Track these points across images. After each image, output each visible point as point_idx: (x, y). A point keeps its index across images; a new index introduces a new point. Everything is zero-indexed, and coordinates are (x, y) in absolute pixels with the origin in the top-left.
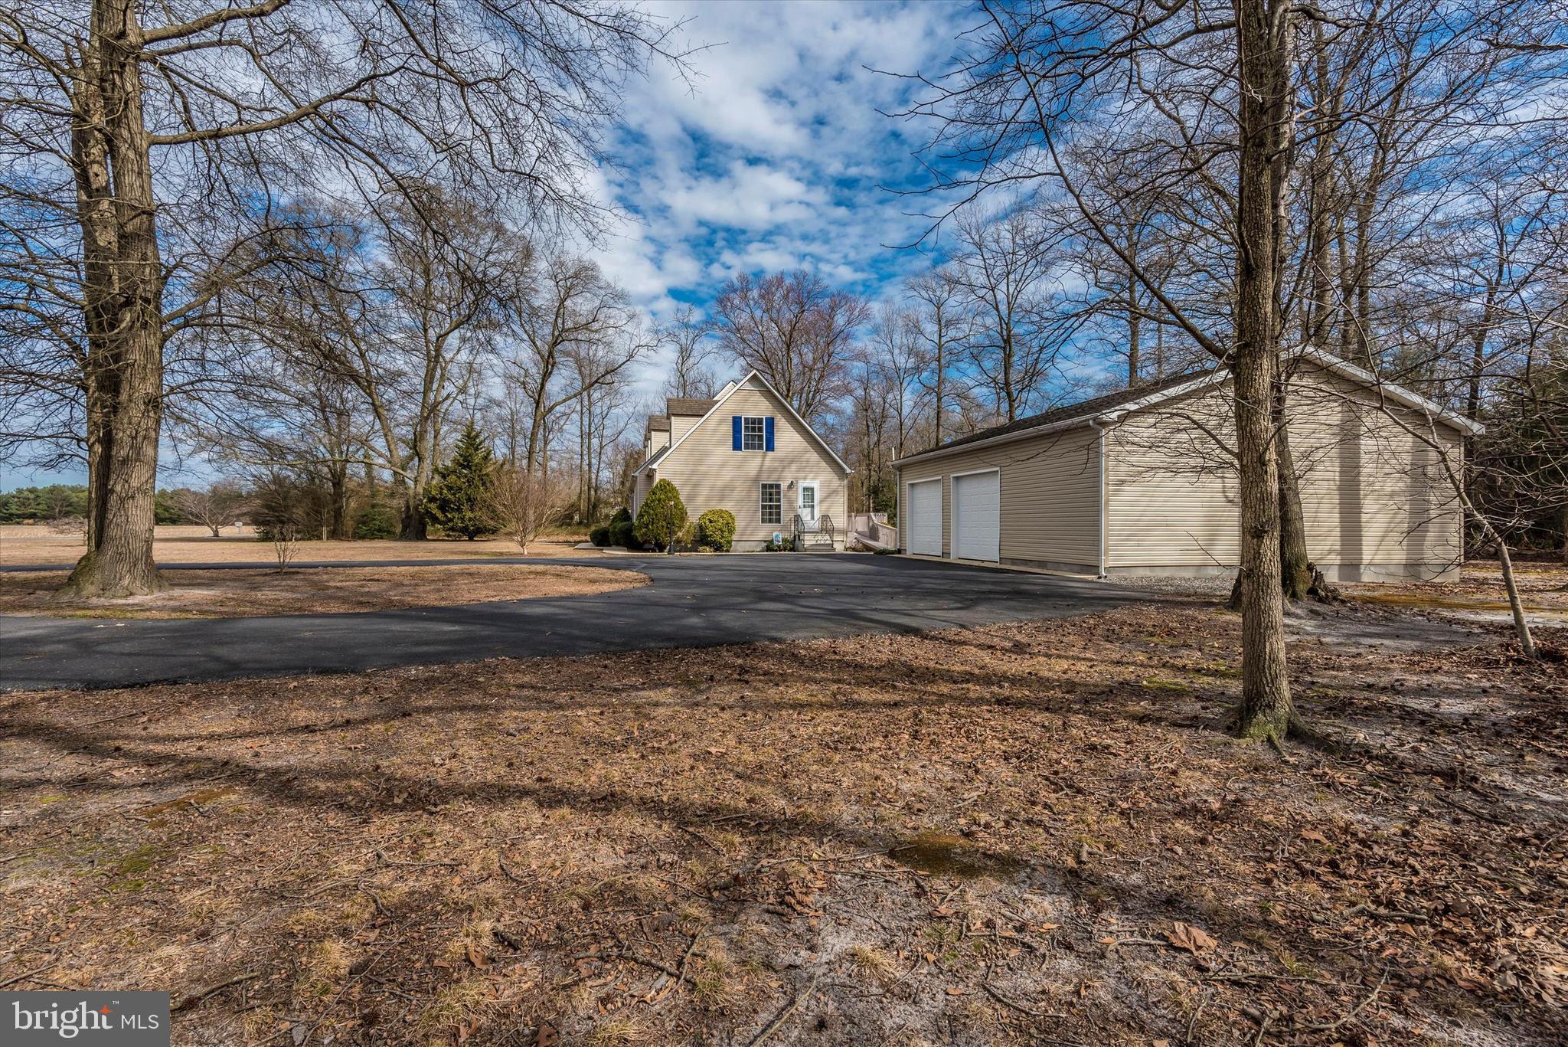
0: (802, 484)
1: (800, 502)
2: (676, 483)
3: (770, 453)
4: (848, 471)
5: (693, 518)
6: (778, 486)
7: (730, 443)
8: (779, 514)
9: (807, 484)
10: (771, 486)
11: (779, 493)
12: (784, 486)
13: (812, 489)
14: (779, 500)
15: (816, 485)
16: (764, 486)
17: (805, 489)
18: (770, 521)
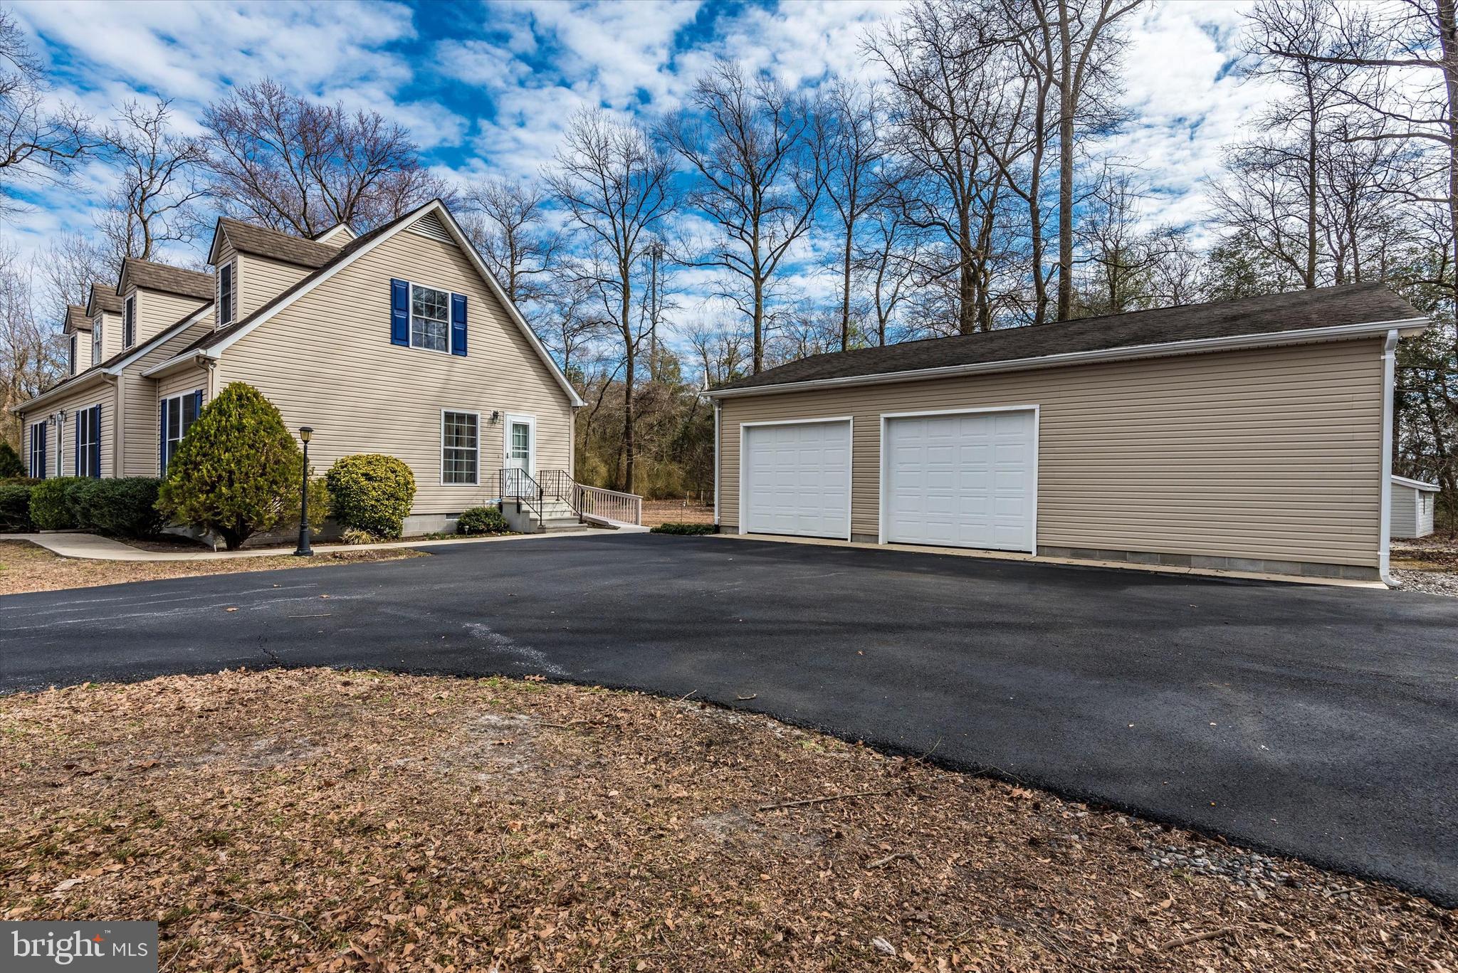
0: (511, 418)
1: (509, 448)
2: (269, 394)
3: (460, 359)
4: (580, 403)
5: (319, 469)
6: (473, 419)
7: (386, 329)
8: (473, 466)
9: (521, 419)
10: (461, 417)
11: (473, 431)
12: (483, 418)
13: (525, 428)
14: (473, 443)
15: (532, 422)
16: (449, 417)
17: (516, 426)
18: (458, 479)
